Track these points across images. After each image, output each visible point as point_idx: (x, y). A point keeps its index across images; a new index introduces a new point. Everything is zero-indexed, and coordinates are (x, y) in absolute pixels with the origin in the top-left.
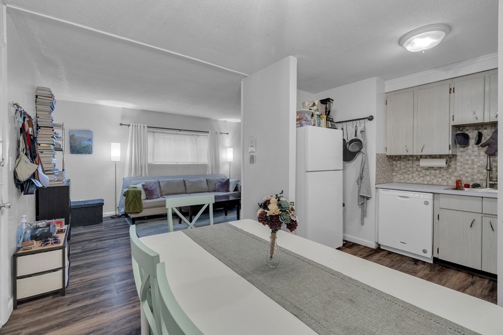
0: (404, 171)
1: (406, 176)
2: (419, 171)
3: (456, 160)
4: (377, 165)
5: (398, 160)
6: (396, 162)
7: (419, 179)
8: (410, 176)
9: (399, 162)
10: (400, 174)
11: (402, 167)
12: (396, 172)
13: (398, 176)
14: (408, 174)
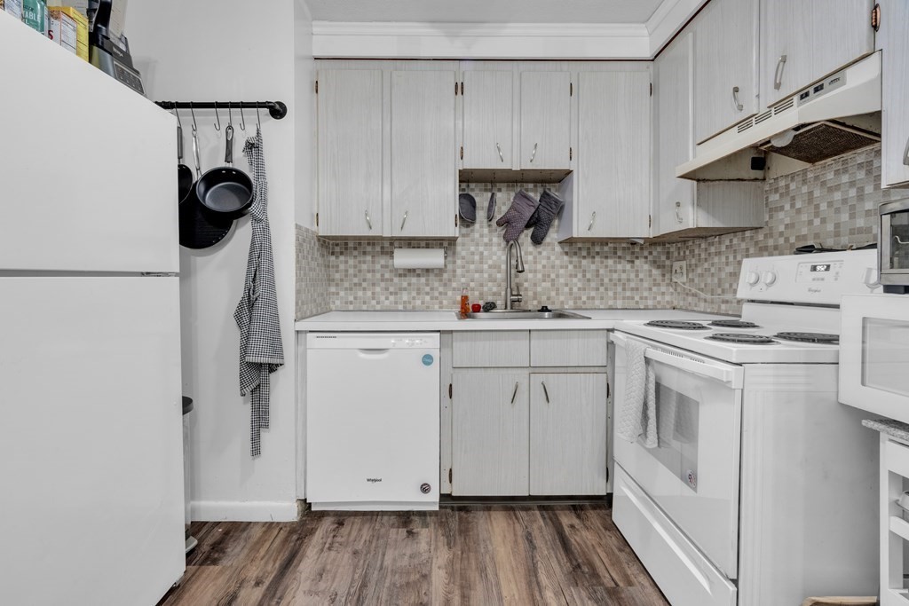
0: (356, 280)
1: (360, 294)
2: (387, 280)
3: (454, 253)
4: (298, 262)
5: (342, 253)
6: (337, 257)
7: (387, 298)
8: (369, 294)
9: (342, 258)
10: (346, 289)
11: (351, 271)
12: (337, 285)
13: (342, 294)
14: (364, 289)
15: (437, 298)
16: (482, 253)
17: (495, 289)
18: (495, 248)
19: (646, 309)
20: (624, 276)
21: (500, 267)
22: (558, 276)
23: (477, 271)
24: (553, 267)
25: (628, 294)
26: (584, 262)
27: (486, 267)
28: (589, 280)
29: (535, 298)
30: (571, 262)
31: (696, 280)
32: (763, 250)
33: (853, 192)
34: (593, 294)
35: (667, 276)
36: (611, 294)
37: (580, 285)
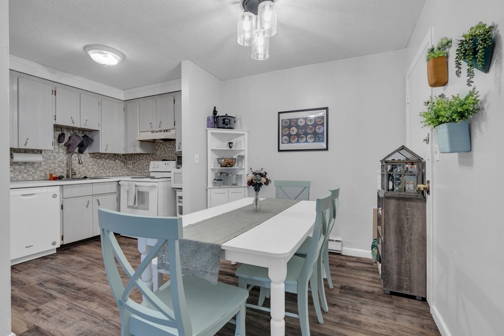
15: (31, 175)
16: (55, 156)
17: (61, 171)
18: (61, 154)
19: (119, 176)
20: (112, 165)
21: (63, 161)
22: (88, 165)
23: (52, 163)
24: (87, 162)
25: (114, 171)
26: (98, 160)
27: (57, 161)
28: (100, 167)
29: (79, 174)
30: (93, 160)
31: (136, 167)
32: (154, 160)
33: (171, 149)
34: (102, 171)
35: (126, 165)
36: (108, 171)
37: (97, 168)
